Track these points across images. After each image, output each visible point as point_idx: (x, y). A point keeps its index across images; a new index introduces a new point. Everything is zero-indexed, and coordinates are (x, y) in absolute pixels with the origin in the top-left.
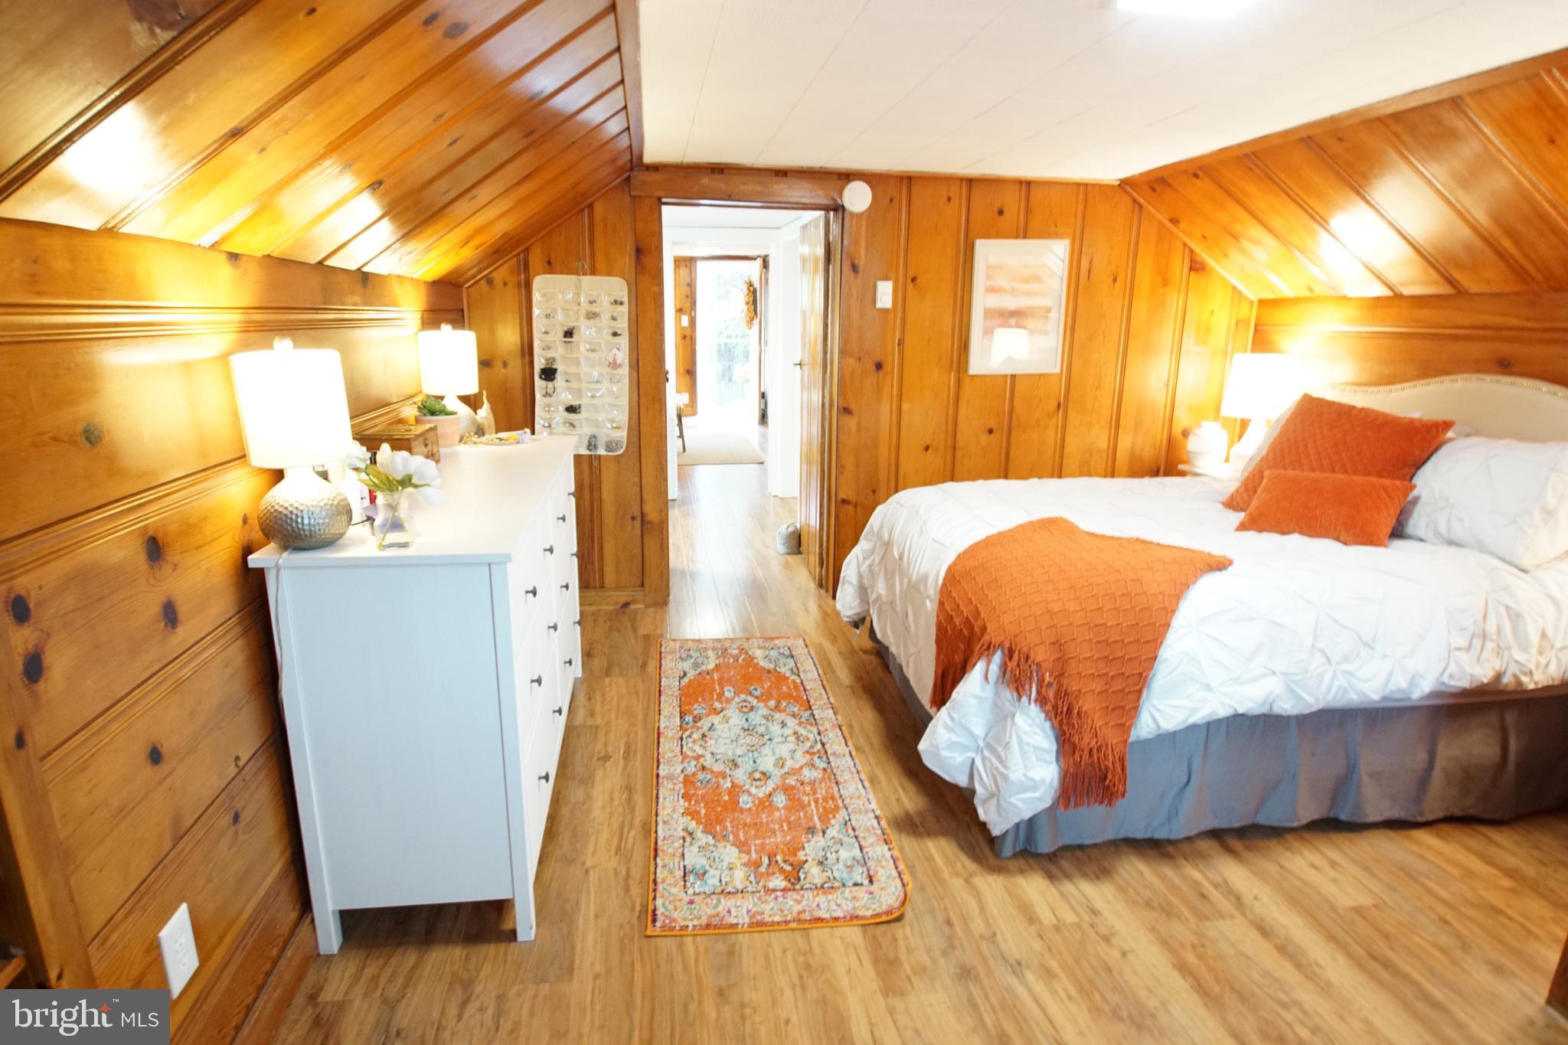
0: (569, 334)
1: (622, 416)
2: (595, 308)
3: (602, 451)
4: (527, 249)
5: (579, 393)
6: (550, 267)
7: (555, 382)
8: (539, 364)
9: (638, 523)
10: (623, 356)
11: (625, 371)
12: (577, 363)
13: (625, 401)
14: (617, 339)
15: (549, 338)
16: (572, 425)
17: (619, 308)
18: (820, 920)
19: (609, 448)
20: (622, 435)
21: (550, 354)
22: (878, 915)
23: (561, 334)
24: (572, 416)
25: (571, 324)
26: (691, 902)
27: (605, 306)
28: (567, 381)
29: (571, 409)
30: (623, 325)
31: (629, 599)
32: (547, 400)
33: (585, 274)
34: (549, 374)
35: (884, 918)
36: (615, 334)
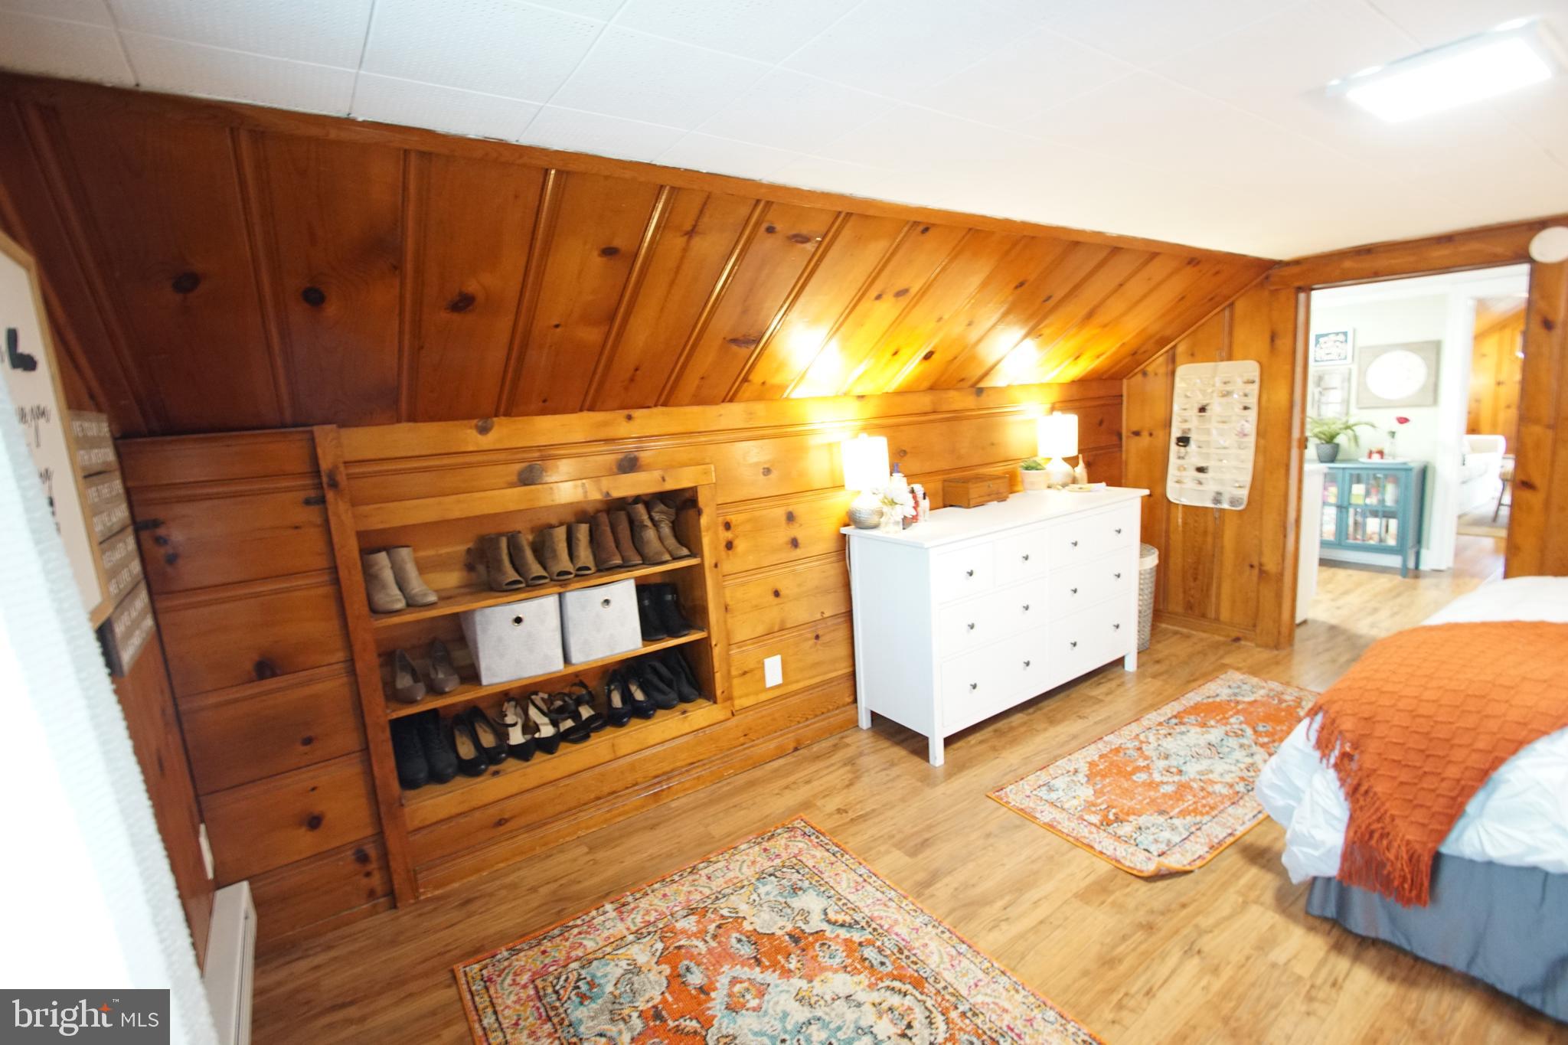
0: (1202, 409)
1: (1246, 478)
2: (1228, 388)
3: (1225, 506)
4: (1175, 347)
5: (1207, 456)
6: (1193, 357)
7: (1188, 448)
8: (1176, 433)
9: (1256, 571)
10: (1251, 427)
11: (1251, 440)
12: (1208, 432)
13: (1250, 466)
14: (1247, 412)
15: (1186, 414)
16: (1200, 483)
17: (1251, 386)
18: (1092, 847)
19: (1232, 502)
20: (1244, 493)
21: (1186, 426)
22: (1134, 869)
23: (1196, 410)
24: (1201, 475)
25: (1205, 402)
26: (1029, 797)
27: (1238, 386)
28: (1200, 447)
29: (1201, 470)
30: (1252, 401)
31: (1240, 635)
32: (1181, 462)
33: (1222, 360)
34: (1184, 441)
35: (1135, 872)
36: (1246, 408)
